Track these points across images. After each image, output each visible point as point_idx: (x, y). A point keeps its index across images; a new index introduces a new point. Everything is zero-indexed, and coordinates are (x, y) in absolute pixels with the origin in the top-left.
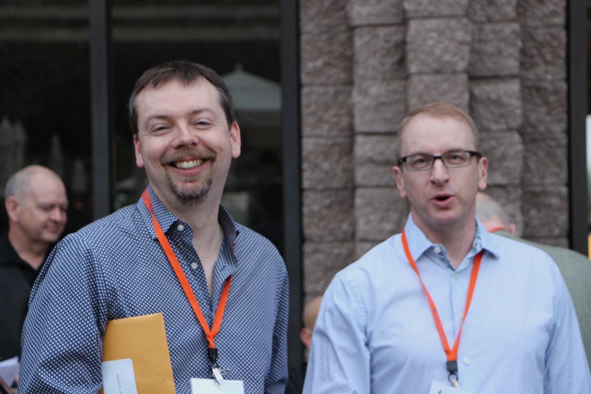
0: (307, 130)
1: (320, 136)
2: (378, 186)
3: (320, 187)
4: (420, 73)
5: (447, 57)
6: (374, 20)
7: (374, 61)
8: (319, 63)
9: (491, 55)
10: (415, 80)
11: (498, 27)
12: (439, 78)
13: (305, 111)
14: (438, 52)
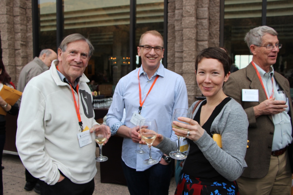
0: (168, 51)
1: (171, 53)
2: (179, 62)
3: (171, 62)
4: (185, 39)
5: (190, 36)
6: (179, 29)
7: (179, 38)
8: (171, 38)
9: (202, 36)
10: (184, 41)
11: (203, 30)
12: (189, 40)
13: (168, 48)
14: (189, 35)
